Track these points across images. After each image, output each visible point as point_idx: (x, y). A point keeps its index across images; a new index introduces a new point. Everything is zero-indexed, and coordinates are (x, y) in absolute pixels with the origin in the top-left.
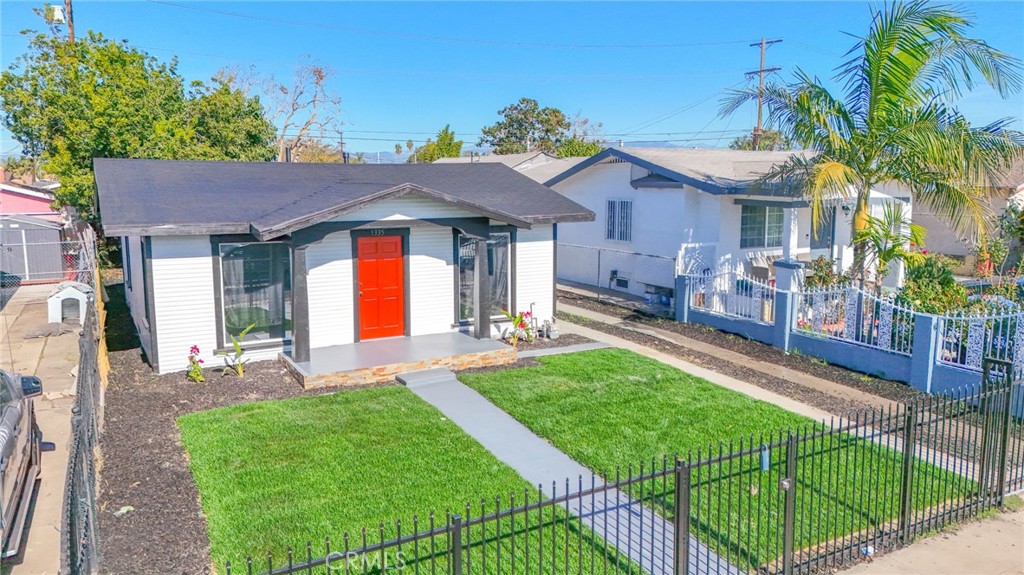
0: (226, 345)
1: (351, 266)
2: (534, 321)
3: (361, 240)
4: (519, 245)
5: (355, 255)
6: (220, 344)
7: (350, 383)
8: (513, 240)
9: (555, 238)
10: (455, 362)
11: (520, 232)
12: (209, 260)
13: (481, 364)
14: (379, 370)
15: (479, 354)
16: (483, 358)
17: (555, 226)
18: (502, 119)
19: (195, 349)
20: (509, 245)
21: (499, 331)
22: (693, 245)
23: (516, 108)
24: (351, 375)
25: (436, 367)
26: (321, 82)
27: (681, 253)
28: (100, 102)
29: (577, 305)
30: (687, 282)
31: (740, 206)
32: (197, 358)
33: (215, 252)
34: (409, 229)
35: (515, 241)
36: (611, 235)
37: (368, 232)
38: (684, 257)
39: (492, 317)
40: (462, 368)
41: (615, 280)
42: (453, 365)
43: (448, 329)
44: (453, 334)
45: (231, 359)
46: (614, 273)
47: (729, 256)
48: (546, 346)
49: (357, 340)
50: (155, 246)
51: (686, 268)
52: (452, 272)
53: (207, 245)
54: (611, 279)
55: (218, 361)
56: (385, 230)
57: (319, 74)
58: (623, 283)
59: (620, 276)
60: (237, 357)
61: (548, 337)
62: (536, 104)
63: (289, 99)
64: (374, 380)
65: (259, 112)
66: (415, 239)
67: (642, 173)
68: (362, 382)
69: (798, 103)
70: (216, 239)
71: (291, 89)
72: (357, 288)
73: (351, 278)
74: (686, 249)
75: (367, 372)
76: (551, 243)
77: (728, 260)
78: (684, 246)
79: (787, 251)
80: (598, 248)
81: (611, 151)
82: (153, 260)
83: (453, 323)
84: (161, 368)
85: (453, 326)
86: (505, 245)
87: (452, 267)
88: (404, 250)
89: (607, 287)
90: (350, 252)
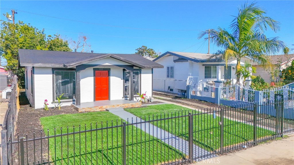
0: (55, 101)
1: (93, 79)
2: (146, 97)
3: (96, 72)
4: (142, 75)
5: (94, 76)
6: (54, 100)
7: (92, 111)
8: (140, 73)
9: (152, 73)
10: (123, 106)
11: (143, 70)
12: (51, 75)
13: (131, 107)
14: (101, 107)
15: (130, 104)
16: (132, 105)
17: (152, 69)
18: (137, 51)
19: (46, 100)
20: (139, 75)
21: (136, 100)
22: (191, 77)
23: (141, 49)
24: (92, 108)
25: (118, 107)
26: (85, 40)
27: (188, 79)
28: (21, 40)
29: (159, 96)
30: (190, 87)
31: (204, 66)
32: (47, 103)
33: (53, 73)
34: (110, 69)
35: (141, 74)
36: (168, 76)
37: (98, 69)
38: (189, 80)
39: (134, 96)
40: (125, 108)
41: (169, 89)
42: (123, 107)
43: (121, 98)
44: (123, 100)
45: (57, 105)
46: (169, 87)
47: (202, 80)
48: (150, 103)
49: (94, 101)
50: (35, 70)
51: (190, 83)
52: (123, 82)
53: (51, 71)
54: (168, 89)
55: (53, 106)
56: (103, 69)
57: (85, 38)
58: (172, 90)
59: (171, 88)
60: (58, 104)
61: (151, 101)
62: (146, 47)
63: (76, 45)
64: (99, 110)
65: (67, 45)
66: (112, 72)
67: (177, 58)
68: (96, 111)
69: (220, 35)
70: (54, 69)
71: (77, 43)
72: (95, 85)
73: (93, 82)
74: (190, 78)
75: (97, 108)
76: (151, 74)
77: (201, 82)
78: (189, 77)
79: (218, 79)
80: (165, 79)
81: (168, 52)
82: (35, 75)
83: (123, 97)
84: (35, 107)
85: (123, 98)
86: (138, 74)
87: (123, 80)
88: (109, 75)
89: (167, 91)
90: (93, 75)
